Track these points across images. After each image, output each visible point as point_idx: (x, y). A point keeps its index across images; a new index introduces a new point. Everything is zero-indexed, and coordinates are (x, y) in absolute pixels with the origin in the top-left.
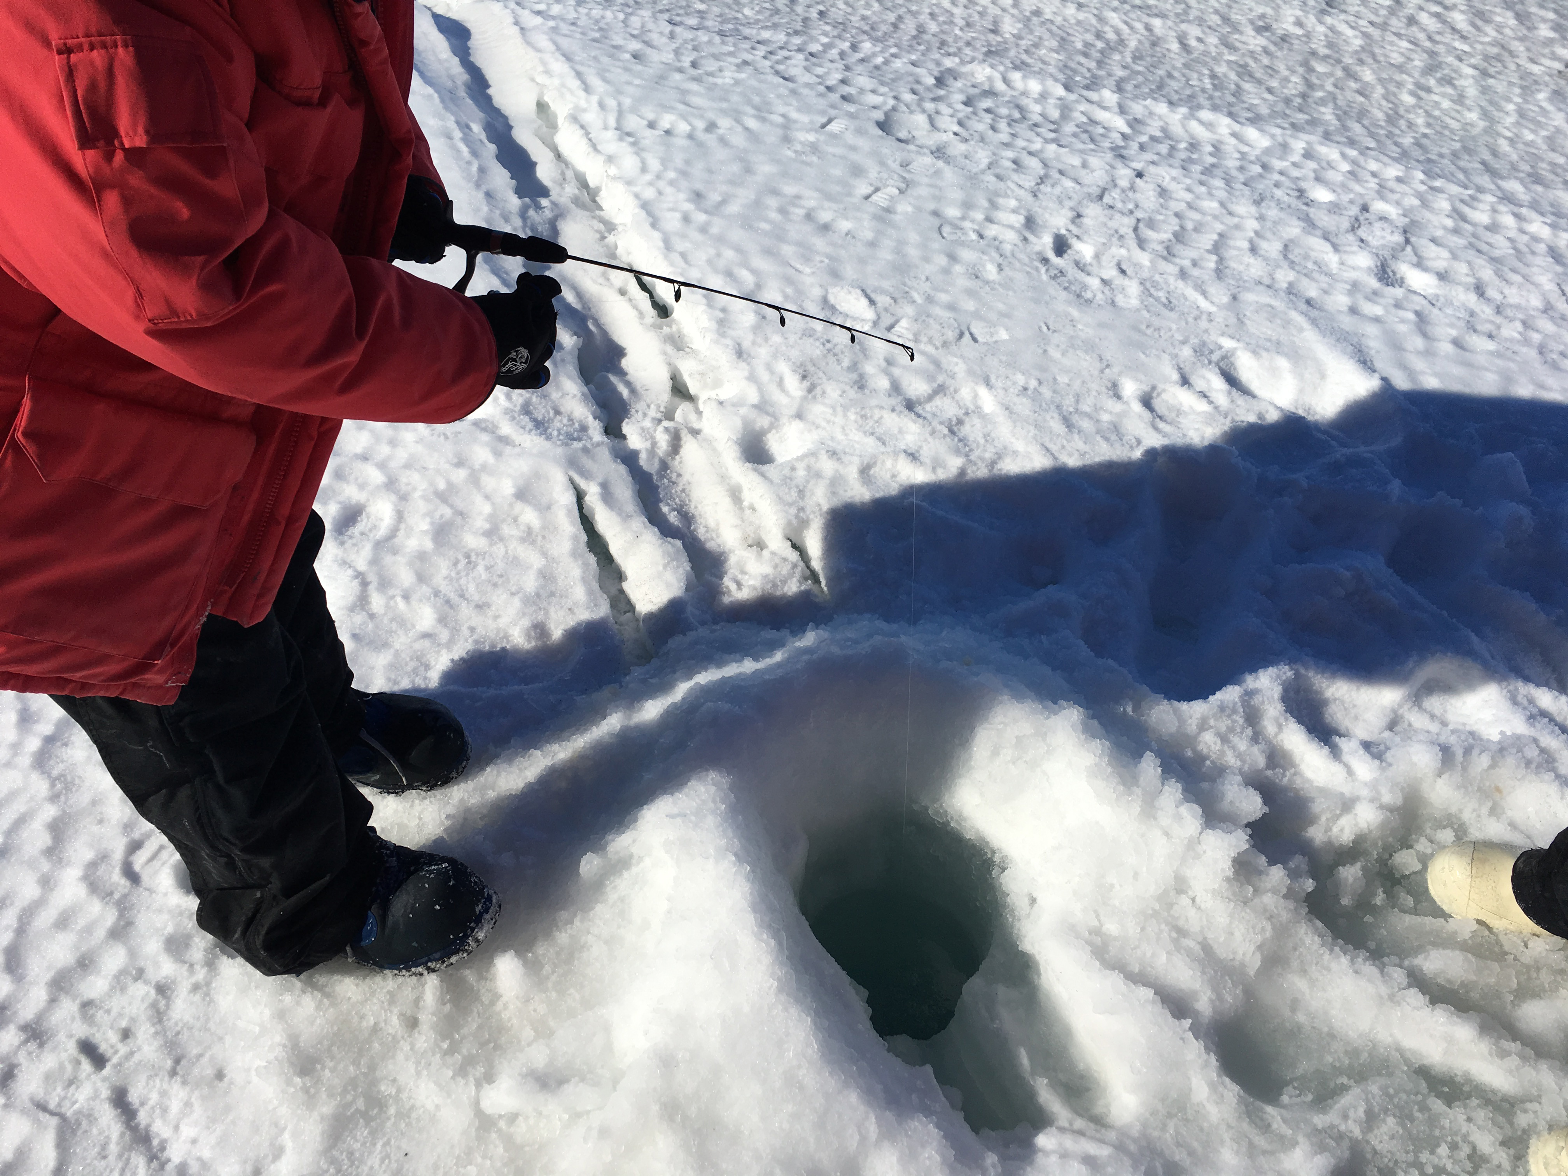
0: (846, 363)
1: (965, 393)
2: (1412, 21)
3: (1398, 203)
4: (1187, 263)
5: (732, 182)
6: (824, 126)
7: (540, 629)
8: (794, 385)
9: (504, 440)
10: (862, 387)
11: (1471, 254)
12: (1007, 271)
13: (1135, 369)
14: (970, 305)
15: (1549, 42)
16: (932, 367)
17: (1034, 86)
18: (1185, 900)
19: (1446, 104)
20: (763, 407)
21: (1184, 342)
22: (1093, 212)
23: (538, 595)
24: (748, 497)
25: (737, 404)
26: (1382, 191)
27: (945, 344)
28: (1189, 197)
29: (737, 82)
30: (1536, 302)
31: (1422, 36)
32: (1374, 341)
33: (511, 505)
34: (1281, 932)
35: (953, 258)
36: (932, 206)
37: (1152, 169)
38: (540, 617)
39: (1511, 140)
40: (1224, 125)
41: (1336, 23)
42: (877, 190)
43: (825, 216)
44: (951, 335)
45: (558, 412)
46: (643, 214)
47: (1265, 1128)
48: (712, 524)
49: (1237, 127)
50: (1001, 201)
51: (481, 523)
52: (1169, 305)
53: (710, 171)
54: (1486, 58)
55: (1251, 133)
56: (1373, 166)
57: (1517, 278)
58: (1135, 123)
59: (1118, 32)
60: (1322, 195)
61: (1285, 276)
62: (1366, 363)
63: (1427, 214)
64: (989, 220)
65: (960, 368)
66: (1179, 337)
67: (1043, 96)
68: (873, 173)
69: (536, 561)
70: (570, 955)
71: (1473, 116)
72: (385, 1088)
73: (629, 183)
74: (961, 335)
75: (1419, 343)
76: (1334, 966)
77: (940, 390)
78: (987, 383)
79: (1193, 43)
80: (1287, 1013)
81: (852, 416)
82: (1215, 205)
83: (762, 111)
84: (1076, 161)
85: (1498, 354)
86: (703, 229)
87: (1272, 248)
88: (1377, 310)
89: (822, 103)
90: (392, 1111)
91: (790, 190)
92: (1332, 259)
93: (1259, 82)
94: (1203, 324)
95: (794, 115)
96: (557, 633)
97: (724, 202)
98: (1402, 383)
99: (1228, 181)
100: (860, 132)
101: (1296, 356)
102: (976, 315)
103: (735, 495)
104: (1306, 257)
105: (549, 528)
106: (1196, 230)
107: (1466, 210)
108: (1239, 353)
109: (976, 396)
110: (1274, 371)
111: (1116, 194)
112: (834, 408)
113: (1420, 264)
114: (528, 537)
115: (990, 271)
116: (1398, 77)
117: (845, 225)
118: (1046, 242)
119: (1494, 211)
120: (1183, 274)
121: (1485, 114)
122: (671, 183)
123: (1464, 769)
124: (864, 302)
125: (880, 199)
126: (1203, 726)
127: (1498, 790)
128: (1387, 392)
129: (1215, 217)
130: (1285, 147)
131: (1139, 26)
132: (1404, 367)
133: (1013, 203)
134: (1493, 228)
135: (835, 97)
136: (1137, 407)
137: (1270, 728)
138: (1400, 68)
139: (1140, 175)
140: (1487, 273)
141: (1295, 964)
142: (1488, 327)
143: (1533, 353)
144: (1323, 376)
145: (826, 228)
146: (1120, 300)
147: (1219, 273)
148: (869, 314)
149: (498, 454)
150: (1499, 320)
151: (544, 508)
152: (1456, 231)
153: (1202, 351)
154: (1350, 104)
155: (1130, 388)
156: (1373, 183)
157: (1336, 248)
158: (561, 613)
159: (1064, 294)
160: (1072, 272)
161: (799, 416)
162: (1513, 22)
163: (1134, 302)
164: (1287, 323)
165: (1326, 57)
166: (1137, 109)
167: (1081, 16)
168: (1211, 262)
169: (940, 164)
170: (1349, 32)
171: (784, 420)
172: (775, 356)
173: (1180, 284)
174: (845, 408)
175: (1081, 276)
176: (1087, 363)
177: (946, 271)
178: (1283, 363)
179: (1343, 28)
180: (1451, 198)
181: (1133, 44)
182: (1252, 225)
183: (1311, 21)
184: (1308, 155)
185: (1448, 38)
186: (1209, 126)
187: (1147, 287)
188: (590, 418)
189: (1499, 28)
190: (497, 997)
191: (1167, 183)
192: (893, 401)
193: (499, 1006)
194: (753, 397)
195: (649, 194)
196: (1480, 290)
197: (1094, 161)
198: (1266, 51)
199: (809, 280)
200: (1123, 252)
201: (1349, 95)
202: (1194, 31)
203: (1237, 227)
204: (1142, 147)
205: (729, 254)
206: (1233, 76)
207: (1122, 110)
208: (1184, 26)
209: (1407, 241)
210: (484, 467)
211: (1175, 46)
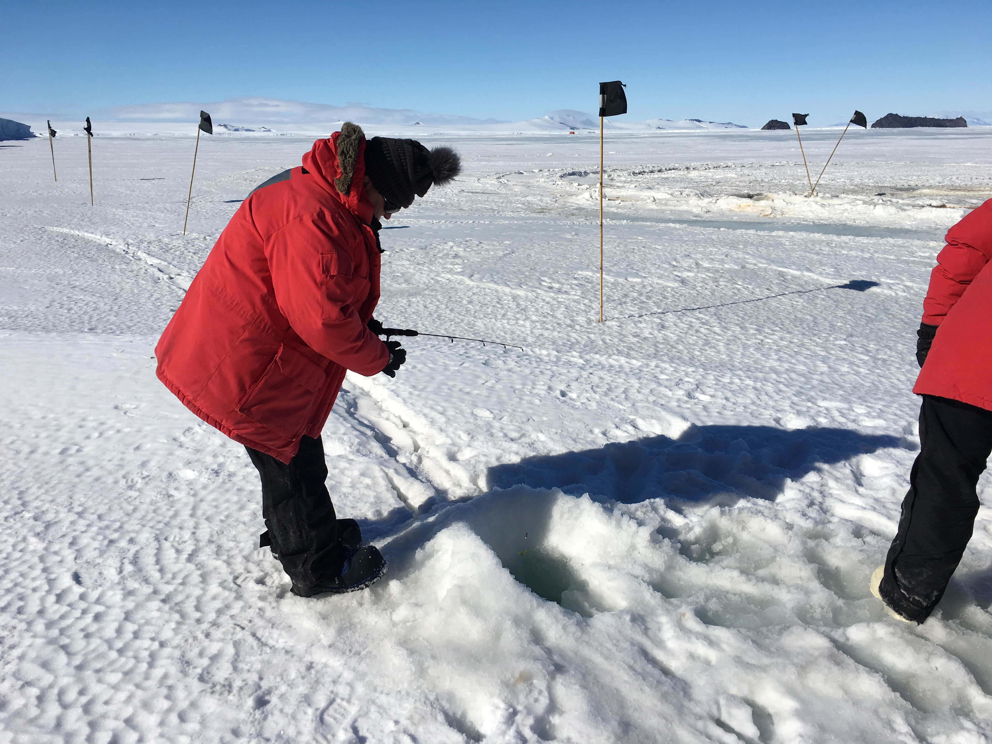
0: (485, 430)
1: (533, 436)
2: (697, 331)
3: (693, 378)
4: (614, 397)
5: (427, 382)
6: (461, 365)
7: (379, 513)
8: (465, 437)
9: (352, 460)
10: (492, 436)
11: (723, 390)
12: (543, 401)
13: (598, 425)
14: (531, 411)
15: (754, 334)
16: (519, 429)
17: (544, 352)
18: (636, 552)
19: (713, 354)
20: (454, 444)
21: (616, 418)
22: (574, 385)
23: (376, 502)
24: (452, 472)
25: (443, 445)
26: (687, 375)
27: (523, 422)
28: (611, 379)
29: (422, 354)
30: (748, 401)
31: (701, 335)
32: (687, 413)
33: (359, 478)
34: (671, 559)
35: (521, 399)
36: (510, 385)
37: (596, 372)
38: (378, 508)
39: (739, 363)
40: (623, 360)
41: (666, 333)
42: (487, 382)
43: (467, 389)
44: (525, 419)
45: (370, 453)
46: (393, 393)
47: (671, 604)
48: (439, 482)
49: (628, 360)
50: (537, 383)
51: (348, 484)
52: (608, 408)
53: (417, 380)
54: (728, 340)
55: (634, 362)
56: (683, 368)
57: (742, 396)
58: (586, 361)
59: (576, 339)
60: (663, 377)
61: (651, 399)
62: (685, 419)
63: (705, 381)
64: (533, 388)
65: (530, 429)
66: (613, 416)
67: (549, 355)
68: (484, 377)
69: (372, 494)
70: (416, 582)
71: (724, 356)
72: (356, 620)
73: (384, 385)
74: (529, 420)
75: (705, 413)
76: (691, 566)
77: (523, 435)
78: (541, 432)
79: (608, 341)
80: (677, 582)
81: (490, 444)
82: (622, 380)
83: (434, 362)
84: (565, 371)
85: (734, 415)
86: (419, 396)
87: (647, 391)
88: (689, 406)
89: (459, 359)
90: (359, 626)
91: (451, 383)
92: (669, 393)
93: (637, 351)
94: (622, 412)
95: (448, 362)
96: (385, 514)
97: (425, 388)
98: (699, 424)
99: (626, 374)
100: (476, 366)
101: (659, 419)
102: (533, 414)
103: (448, 472)
104: (660, 393)
105: (375, 484)
106: (616, 388)
107: (720, 379)
108: (637, 420)
109: (538, 437)
110: (651, 424)
111: (582, 379)
112: (482, 442)
113: (704, 393)
114: (368, 487)
115: (537, 402)
116: (693, 347)
117: (476, 392)
118: (558, 393)
119: (731, 378)
120: (612, 399)
121: (728, 355)
122: (402, 384)
123: (730, 515)
124: (488, 412)
125: (489, 384)
126: (637, 510)
127: (744, 521)
128: (694, 427)
129: (623, 384)
130: (648, 365)
131: (584, 337)
132: (699, 420)
133: (542, 383)
134: (731, 383)
135: (464, 357)
136: (601, 436)
137: (662, 513)
138: (694, 345)
139: (591, 374)
140: (729, 395)
141: (677, 568)
142: (731, 409)
143: (748, 414)
144: (670, 425)
145: (468, 393)
146: (589, 408)
147: (627, 398)
148: (491, 416)
149: (350, 464)
150: (734, 406)
151: (373, 478)
152: (716, 384)
153: (623, 420)
154: (674, 356)
155: (597, 431)
156: (683, 373)
157: (670, 390)
158: (386, 507)
159: (567, 407)
160: (569, 401)
161: (469, 446)
162: (739, 329)
163: (595, 408)
164: (654, 410)
165: (663, 343)
166: (588, 357)
167: (560, 335)
168: (623, 396)
169: (511, 374)
170: (672, 335)
171: (463, 448)
172: (456, 429)
173: (612, 402)
174: (487, 442)
175: (573, 402)
176: (579, 425)
177: (519, 403)
178: (654, 421)
179: (669, 334)
180: (714, 376)
181: (583, 342)
182: (637, 385)
183: (656, 333)
184: (657, 366)
185: (713, 335)
186: (617, 360)
187: (599, 403)
188: (384, 454)
189: (733, 331)
190: (390, 595)
191: (602, 375)
192: (505, 439)
193: (392, 597)
194: (449, 441)
195: (393, 387)
196: (727, 399)
197: (572, 370)
198: (638, 342)
199: (465, 408)
200: (588, 395)
201: (674, 353)
202: (607, 338)
203: (631, 386)
204: (591, 367)
205: (430, 402)
206: (626, 350)
207: (581, 357)
208: (603, 336)
209: (698, 387)
210: (345, 468)
211: (601, 342)
